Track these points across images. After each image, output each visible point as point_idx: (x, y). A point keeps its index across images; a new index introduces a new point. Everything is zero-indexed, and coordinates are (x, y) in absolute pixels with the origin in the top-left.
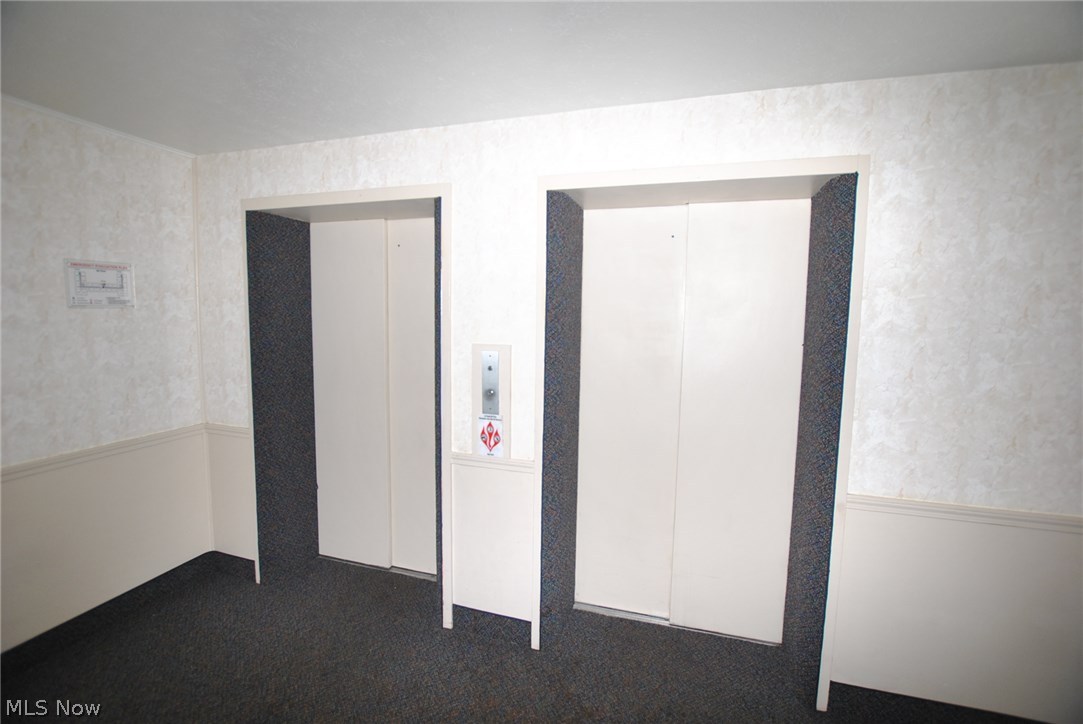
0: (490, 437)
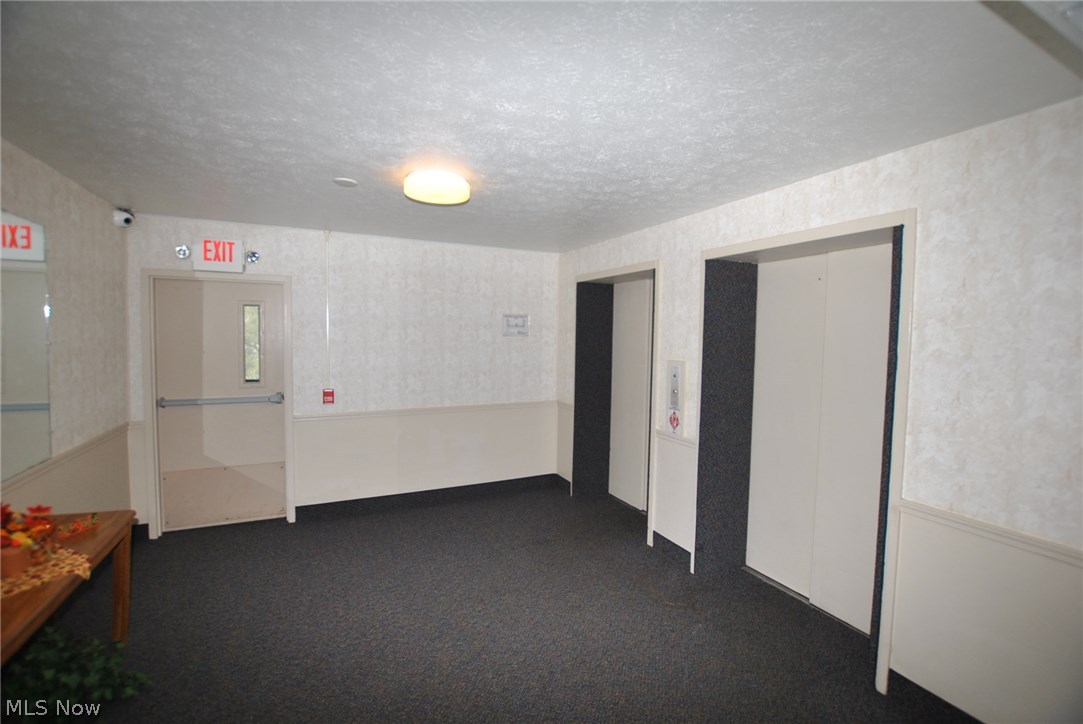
0: (674, 421)
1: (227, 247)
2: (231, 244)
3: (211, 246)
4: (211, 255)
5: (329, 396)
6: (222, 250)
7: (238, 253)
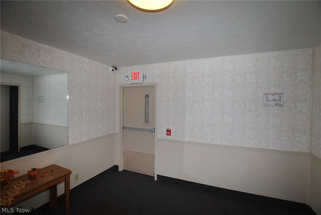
1: (138, 74)
2: (138, 73)
3: (133, 75)
4: (133, 78)
5: (169, 132)
6: (135, 76)
7: (141, 76)
